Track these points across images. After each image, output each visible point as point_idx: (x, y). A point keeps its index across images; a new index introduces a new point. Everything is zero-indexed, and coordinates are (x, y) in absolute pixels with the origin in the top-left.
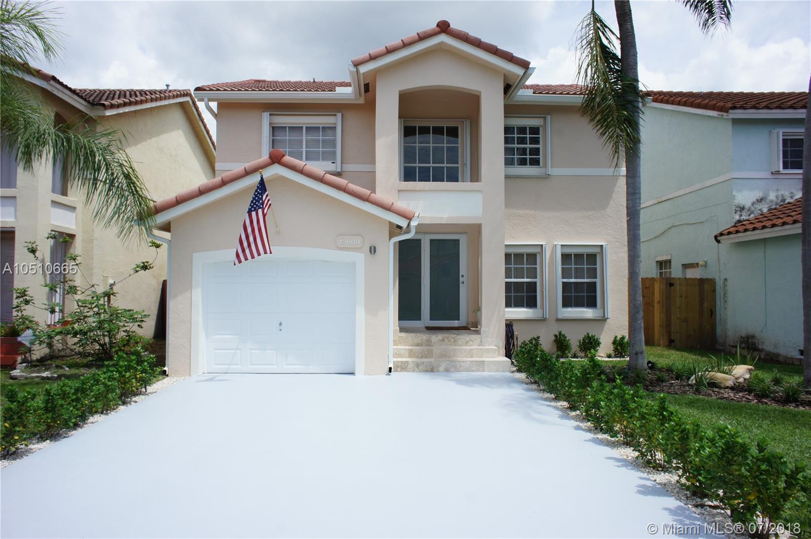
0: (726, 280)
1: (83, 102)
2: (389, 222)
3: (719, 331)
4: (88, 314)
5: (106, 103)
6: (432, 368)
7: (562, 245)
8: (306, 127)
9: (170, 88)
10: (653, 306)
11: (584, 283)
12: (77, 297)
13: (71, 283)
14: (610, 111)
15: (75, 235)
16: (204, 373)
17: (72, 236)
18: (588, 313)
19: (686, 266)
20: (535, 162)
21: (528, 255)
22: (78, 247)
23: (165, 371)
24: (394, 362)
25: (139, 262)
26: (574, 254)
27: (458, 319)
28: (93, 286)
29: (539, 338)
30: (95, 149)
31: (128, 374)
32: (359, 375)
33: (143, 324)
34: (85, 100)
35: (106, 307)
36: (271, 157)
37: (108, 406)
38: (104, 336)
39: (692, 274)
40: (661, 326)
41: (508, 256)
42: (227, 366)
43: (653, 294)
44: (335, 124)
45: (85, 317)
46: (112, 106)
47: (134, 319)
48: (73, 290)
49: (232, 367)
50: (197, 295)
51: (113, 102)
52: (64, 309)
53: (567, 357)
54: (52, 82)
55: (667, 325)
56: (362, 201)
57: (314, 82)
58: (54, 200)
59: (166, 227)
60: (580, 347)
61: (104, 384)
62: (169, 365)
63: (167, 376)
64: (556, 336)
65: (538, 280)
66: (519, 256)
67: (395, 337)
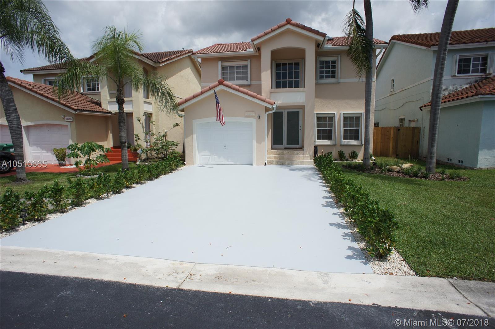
0: (425, 127)
1: (152, 62)
3: (420, 151)
4: (159, 143)
5: (160, 61)
6: (283, 163)
7: (344, 113)
8: (236, 66)
9: (184, 49)
10: (390, 139)
11: (353, 129)
12: (154, 137)
13: (152, 132)
14: (359, 54)
15: (152, 114)
16: (198, 164)
17: (151, 114)
18: (354, 142)
19: (410, 121)
20: (333, 77)
21: (329, 118)
22: (154, 118)
23: (185, 163)
24: (268, 161)
25: (175, 123)
26: (349, 117)
27: (298, 145)
28: (159, 133)
29: (331, 152)
30: (156, 84)
31: (172, 163)
32: (254, 166)
33: (177, 147)
34: (153, 61)
35: (165, 140)
36: (219, 82)
37: (166, 172)
38: (164, 151)
39: (413, 125)
40: (393, 148)
41: (319, 119)
42: (207, 162)
43: (390, 134)
44: (247, 64)
45: (158, 144)
46: (162, 62)
47: (174, 145)
48: (153, 134)
49: (209, 162)
50: (195, 136)
51: (163, 60)
52: (150, 141)
53: (343, 161)
54: (141, 56)
55: (396, 148)
56: (254, 98)
57: (242, 43)
58: (145, 101)
59: (183, 110)
60: (349, 156)
61: (164, 165)
62: (187, 161)
63: (186, 165)
64: (339, 152)
65: (333, 128)
66: (325, 118)
67: (268, 151)
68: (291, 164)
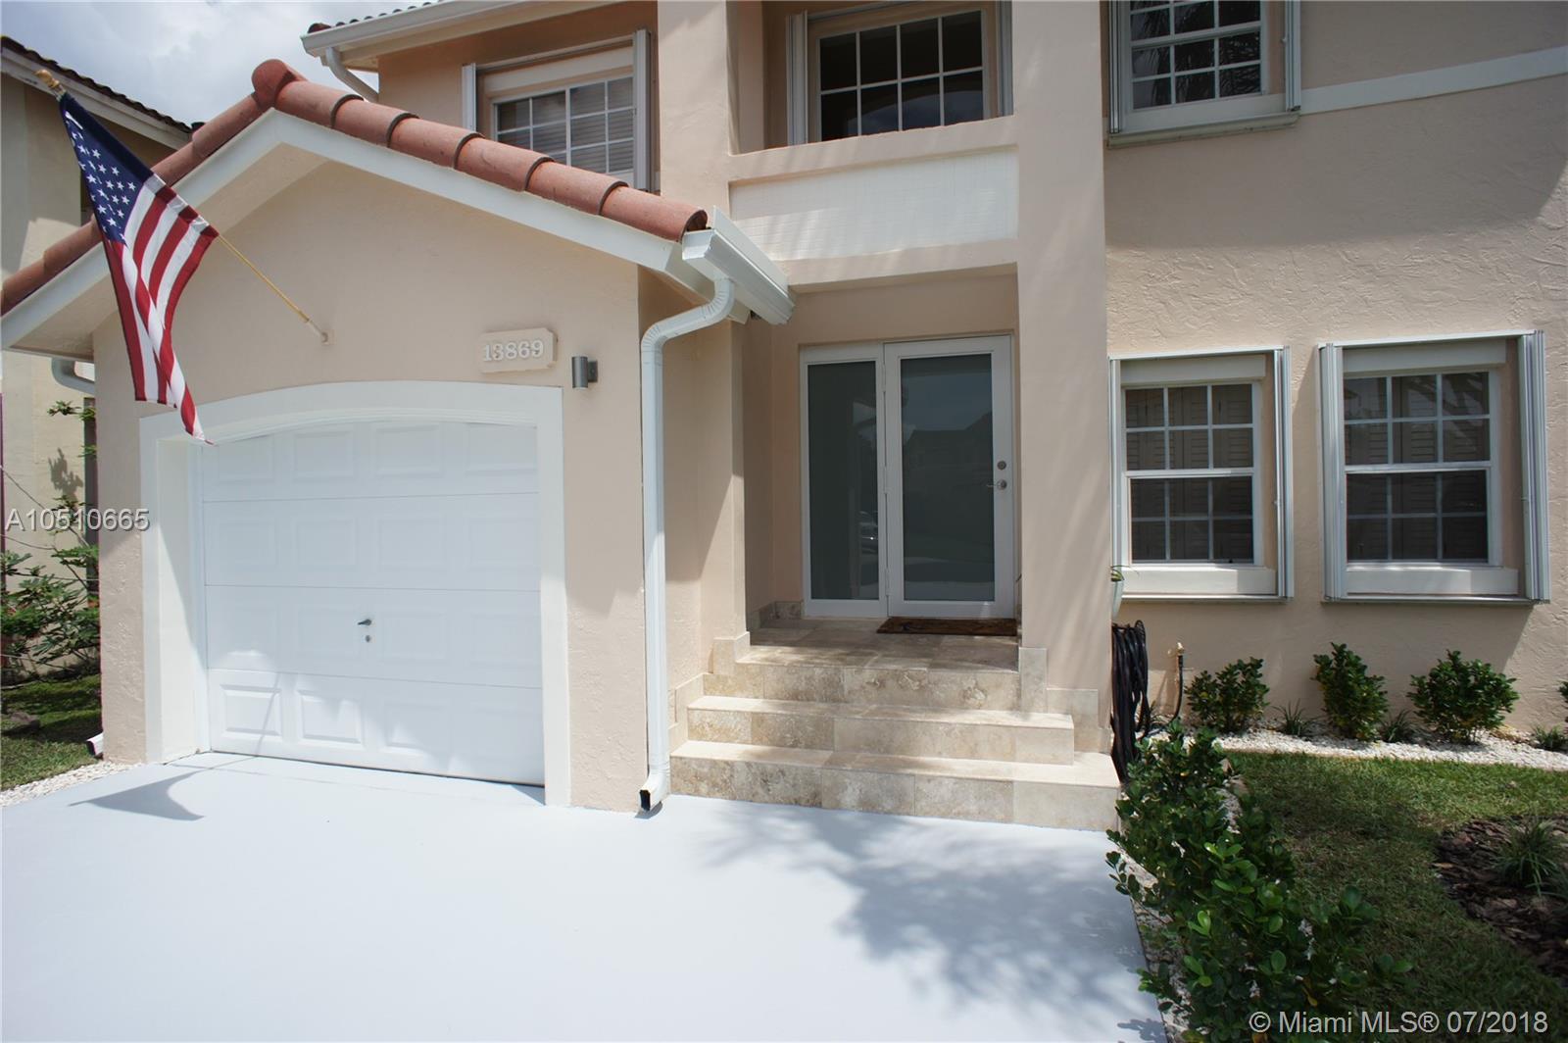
2: (640, 266)
6: (816, 795)
7: (1346, 350)
8: (573, 92)
11: (1433, 476)
16: (197, 752)
18: (1460, 581)
20: (1244, 82)
21: (1223, 391)
26: (1394, 379)
27: (991, 598)
29: (1258, 664)
32: (555, 804)
36: (256, 91)
41: (1140, 403)
42: (252, 739)
44: (633, 67)
49: (267, 738)
59: (87, 352)
60: (1419, 697)
63: (100, 757)
64: (1321, 660)
65: (1256, 472)
66: (1187, 397)
67: (716, 667)
68: (888, 805)
